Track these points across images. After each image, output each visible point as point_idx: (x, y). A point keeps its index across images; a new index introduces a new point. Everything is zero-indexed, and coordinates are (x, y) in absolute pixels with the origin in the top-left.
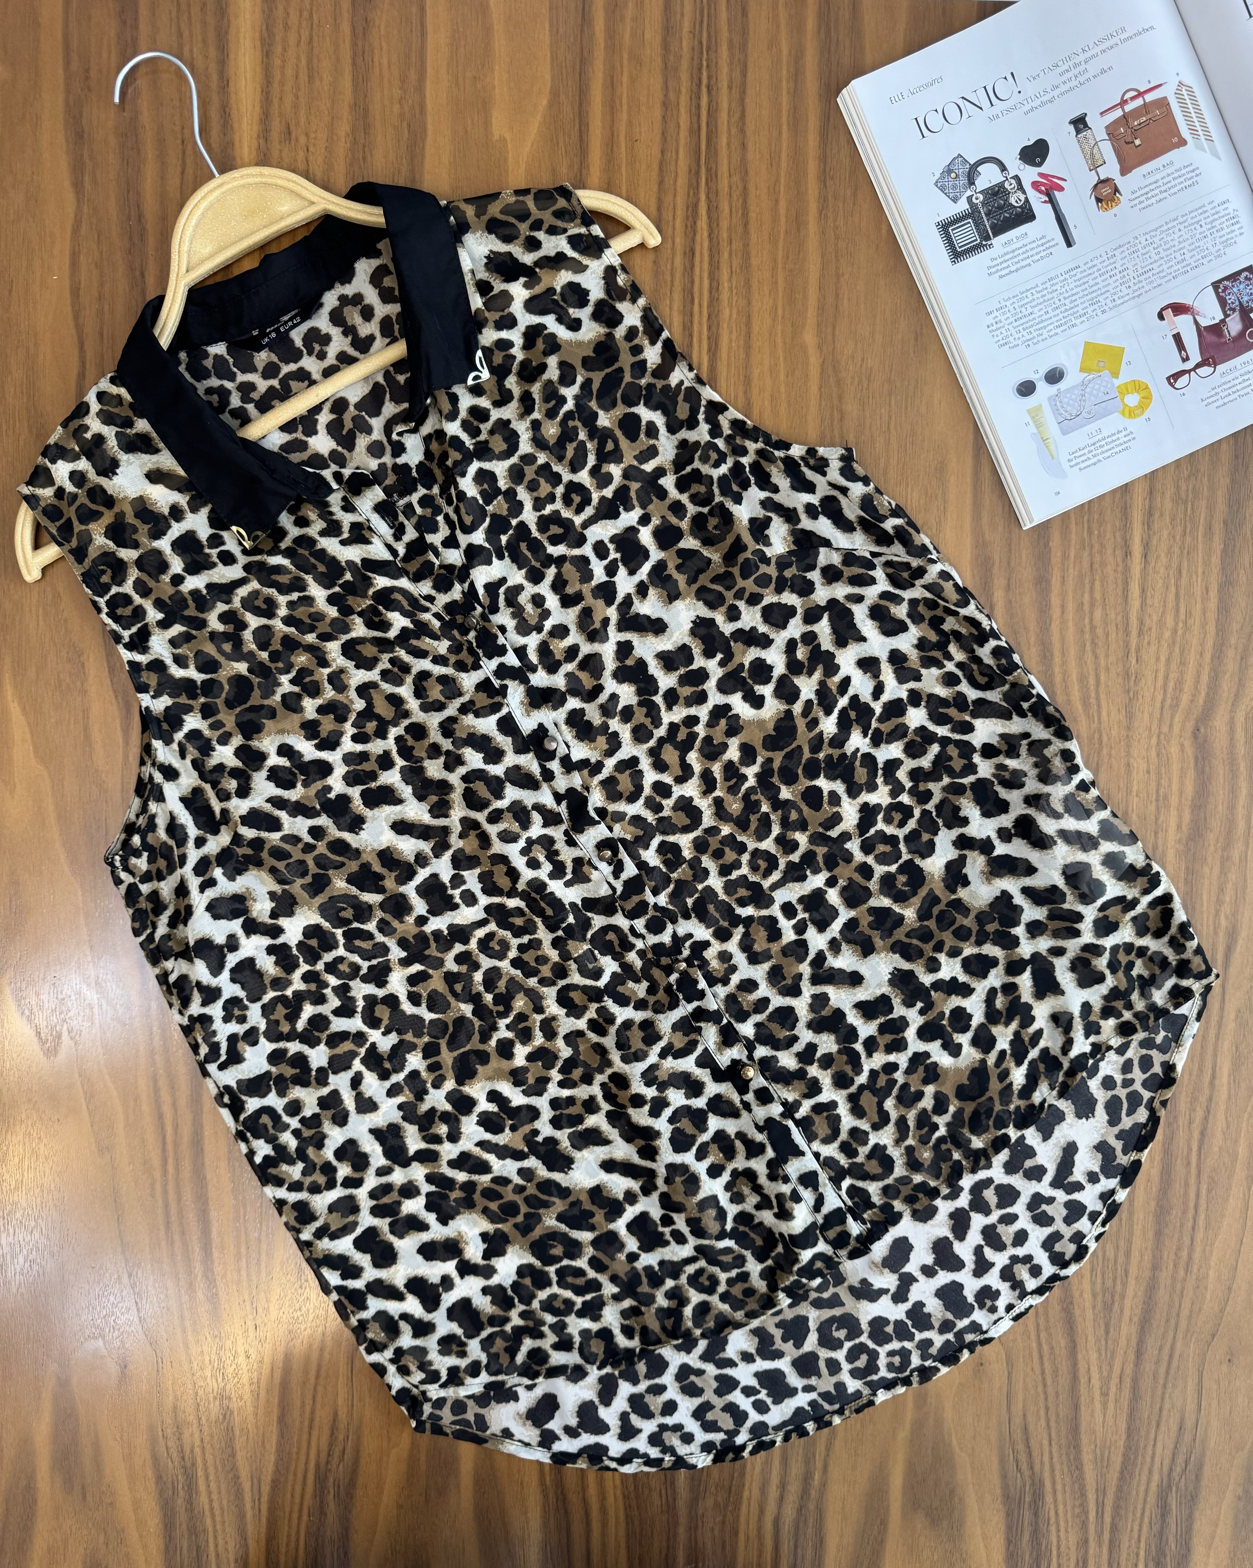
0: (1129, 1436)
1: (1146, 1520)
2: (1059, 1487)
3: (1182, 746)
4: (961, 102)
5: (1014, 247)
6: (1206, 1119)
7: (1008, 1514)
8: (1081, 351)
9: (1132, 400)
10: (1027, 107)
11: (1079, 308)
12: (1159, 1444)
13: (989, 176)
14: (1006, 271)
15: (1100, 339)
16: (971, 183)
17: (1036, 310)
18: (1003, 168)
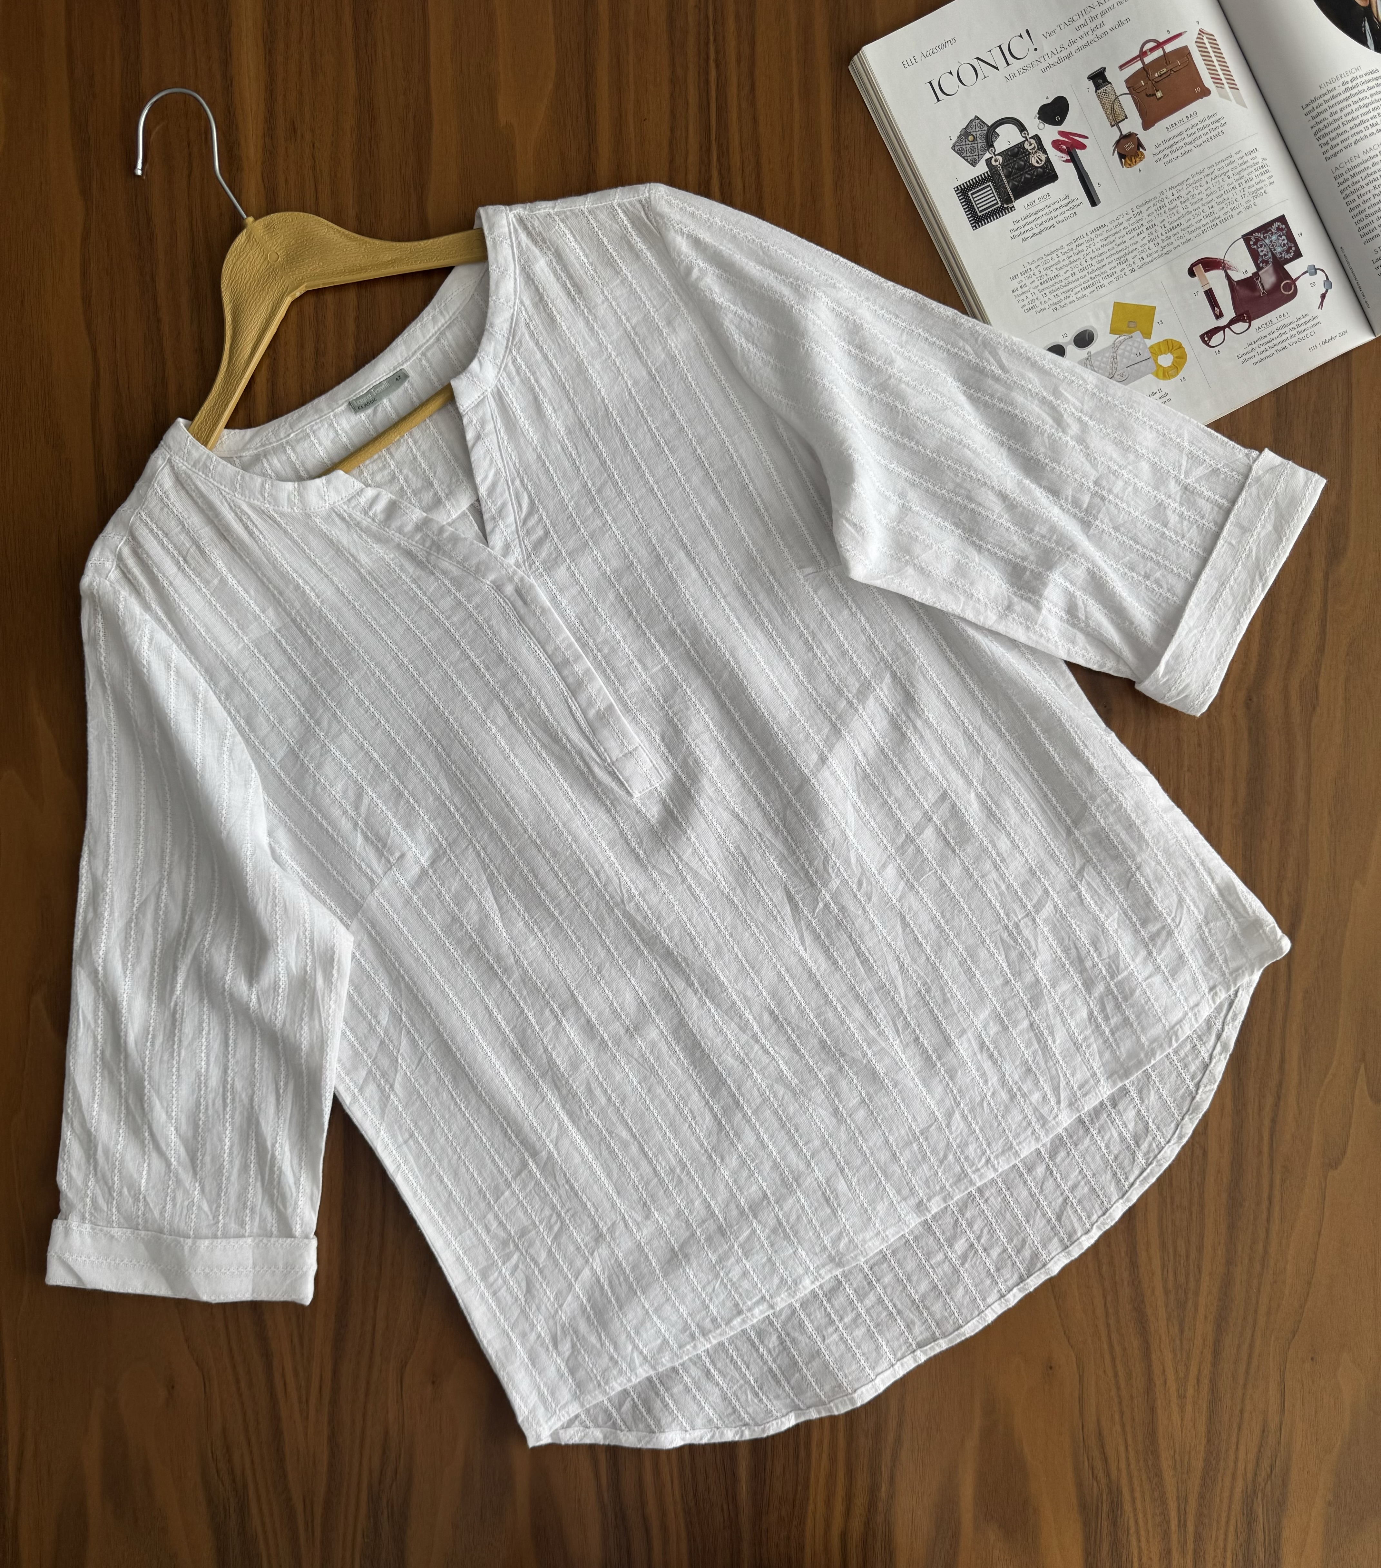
0: (1209, 1441)
1: (1232, 1529)
2: (1138, 1495)
3: (1235, 716)
4: (976, 63)
5: (1036, 208)
6: (1277, 1105)
7: (1086, 1524)
8: (1110, 312)
9: (1166, 360)
10: (1044, 65)
11: (1107, 268)
12: (1242, 1448)
13: (1008, 138)
14: (1030, 234)
15: (1130, 298)
16: (990, 145)
17: (1062, 272)
18: (1022, 128)
